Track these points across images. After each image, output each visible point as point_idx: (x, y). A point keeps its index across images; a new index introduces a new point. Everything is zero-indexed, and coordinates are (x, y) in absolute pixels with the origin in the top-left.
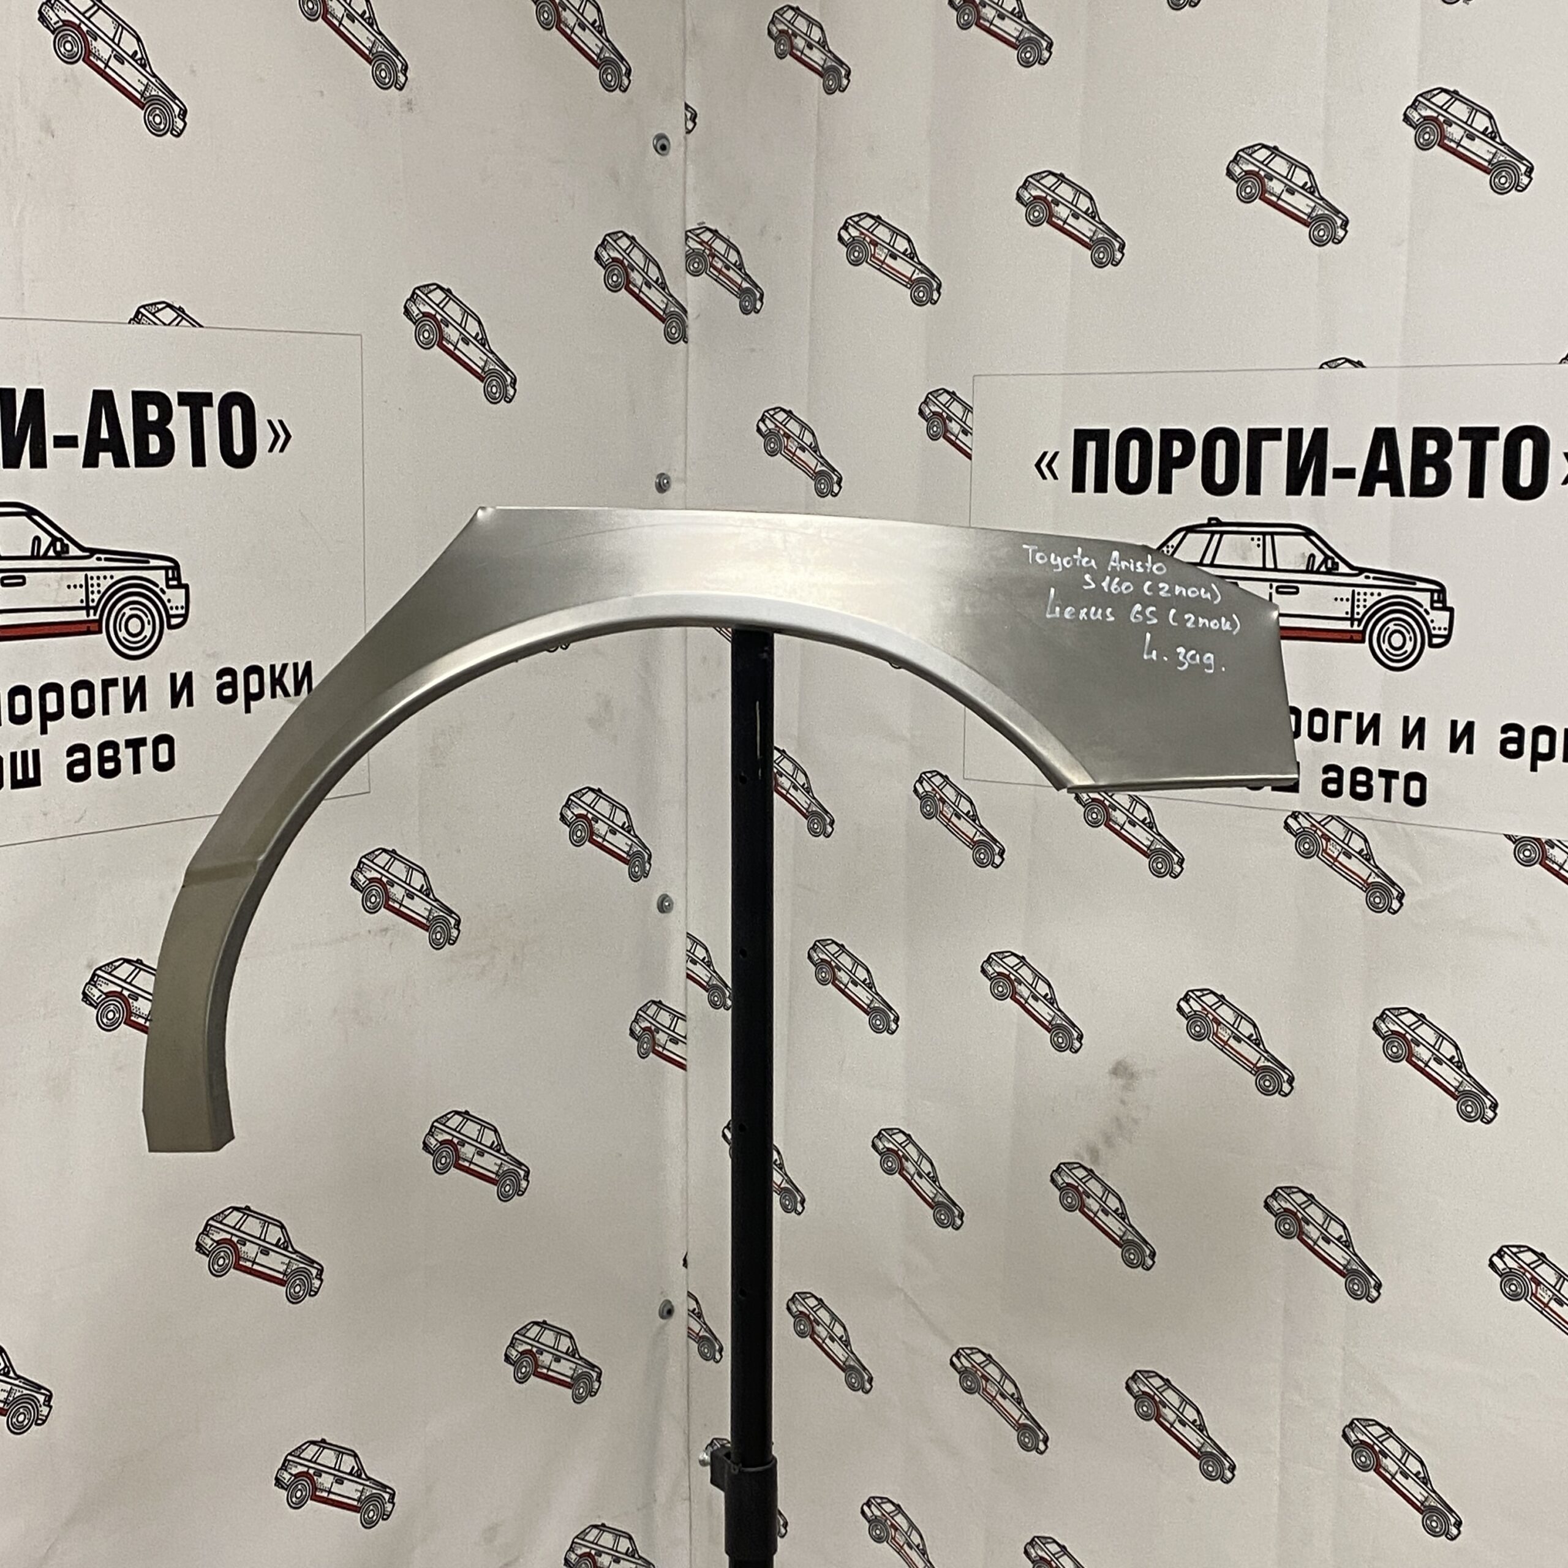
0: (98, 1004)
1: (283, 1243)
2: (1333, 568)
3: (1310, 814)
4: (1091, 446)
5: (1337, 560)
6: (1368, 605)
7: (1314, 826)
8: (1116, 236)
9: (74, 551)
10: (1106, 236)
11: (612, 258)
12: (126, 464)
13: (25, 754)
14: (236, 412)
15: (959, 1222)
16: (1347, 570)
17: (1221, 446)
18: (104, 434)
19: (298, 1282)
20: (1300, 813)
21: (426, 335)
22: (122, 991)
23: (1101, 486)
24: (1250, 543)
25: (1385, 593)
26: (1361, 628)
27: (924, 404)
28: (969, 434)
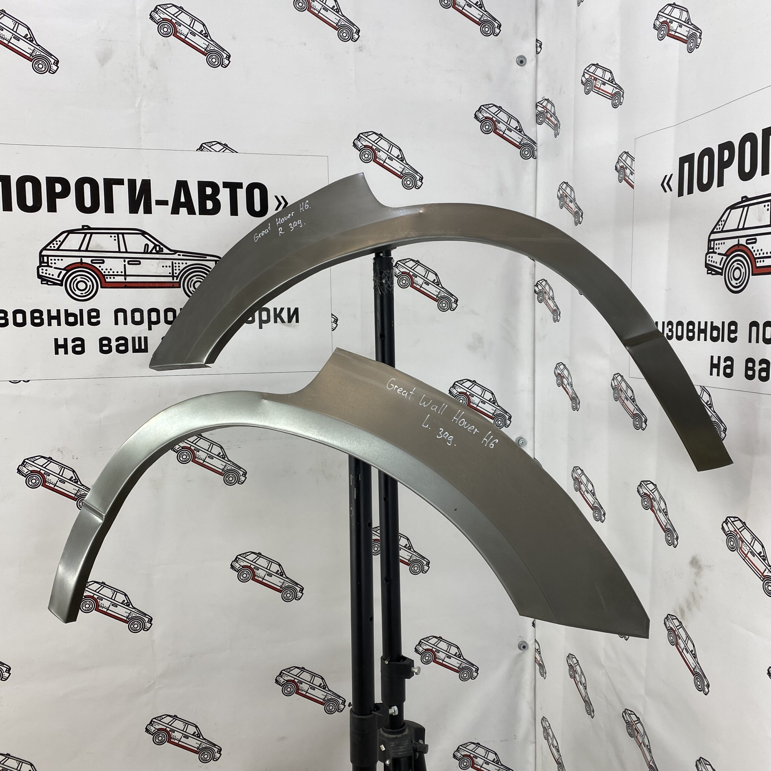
0: (178, 451)
1: (281, 573)
4: (687, 165)
8: (698, 29)
9: (165, 251)
10: (694, 32)
11: (485, 117)
12: (194, 213)
13: (140, 338)
14: (257, 192)
17: (748, 146)
18: (183, 199)
19: (289, 592)
21: (366, 156)
22: (191, 447)
23: (690, 190)
24: (763, 209)
27: (617, 163)
28: (633, 174)
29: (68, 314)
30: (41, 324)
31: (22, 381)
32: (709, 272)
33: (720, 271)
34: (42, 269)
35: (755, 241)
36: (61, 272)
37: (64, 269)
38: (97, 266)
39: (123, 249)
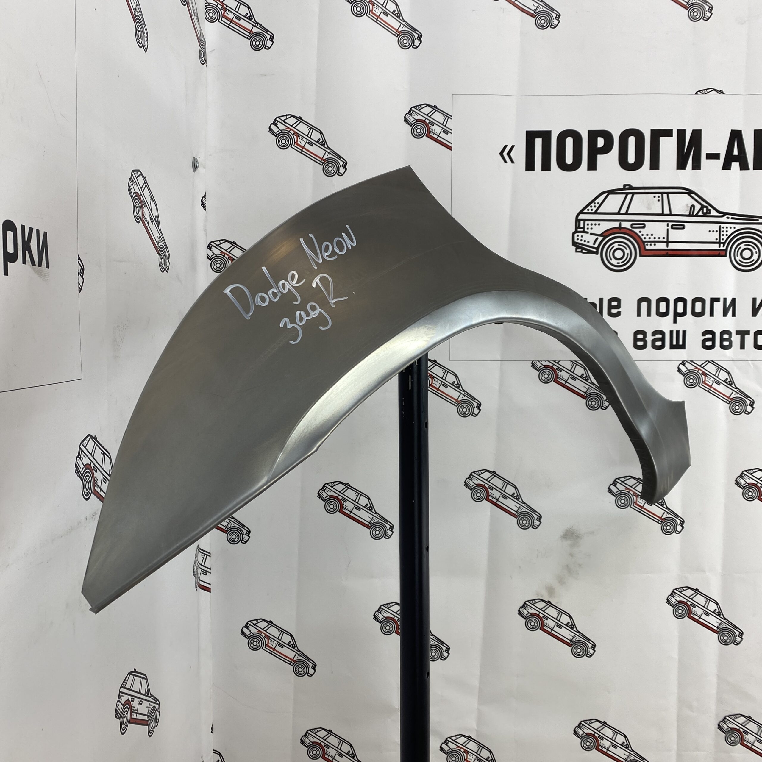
2: (707, 213)
3: (694, 361)
4: (538, 142)
5: (709, 208)
6: (729, 234)
7: (696, 368)
8: (553, 10)
10: (545, 9)
15: (445, 654)
16: (717, 214)
17: (632, 141)
20: (687, 361)
23: (546, 166)
24: (653, 199)
25: (738, 227)
26: (725, 248)
27: (408, 113)
28: (449, 133)
32: (578, 250)
33: (595, 250)
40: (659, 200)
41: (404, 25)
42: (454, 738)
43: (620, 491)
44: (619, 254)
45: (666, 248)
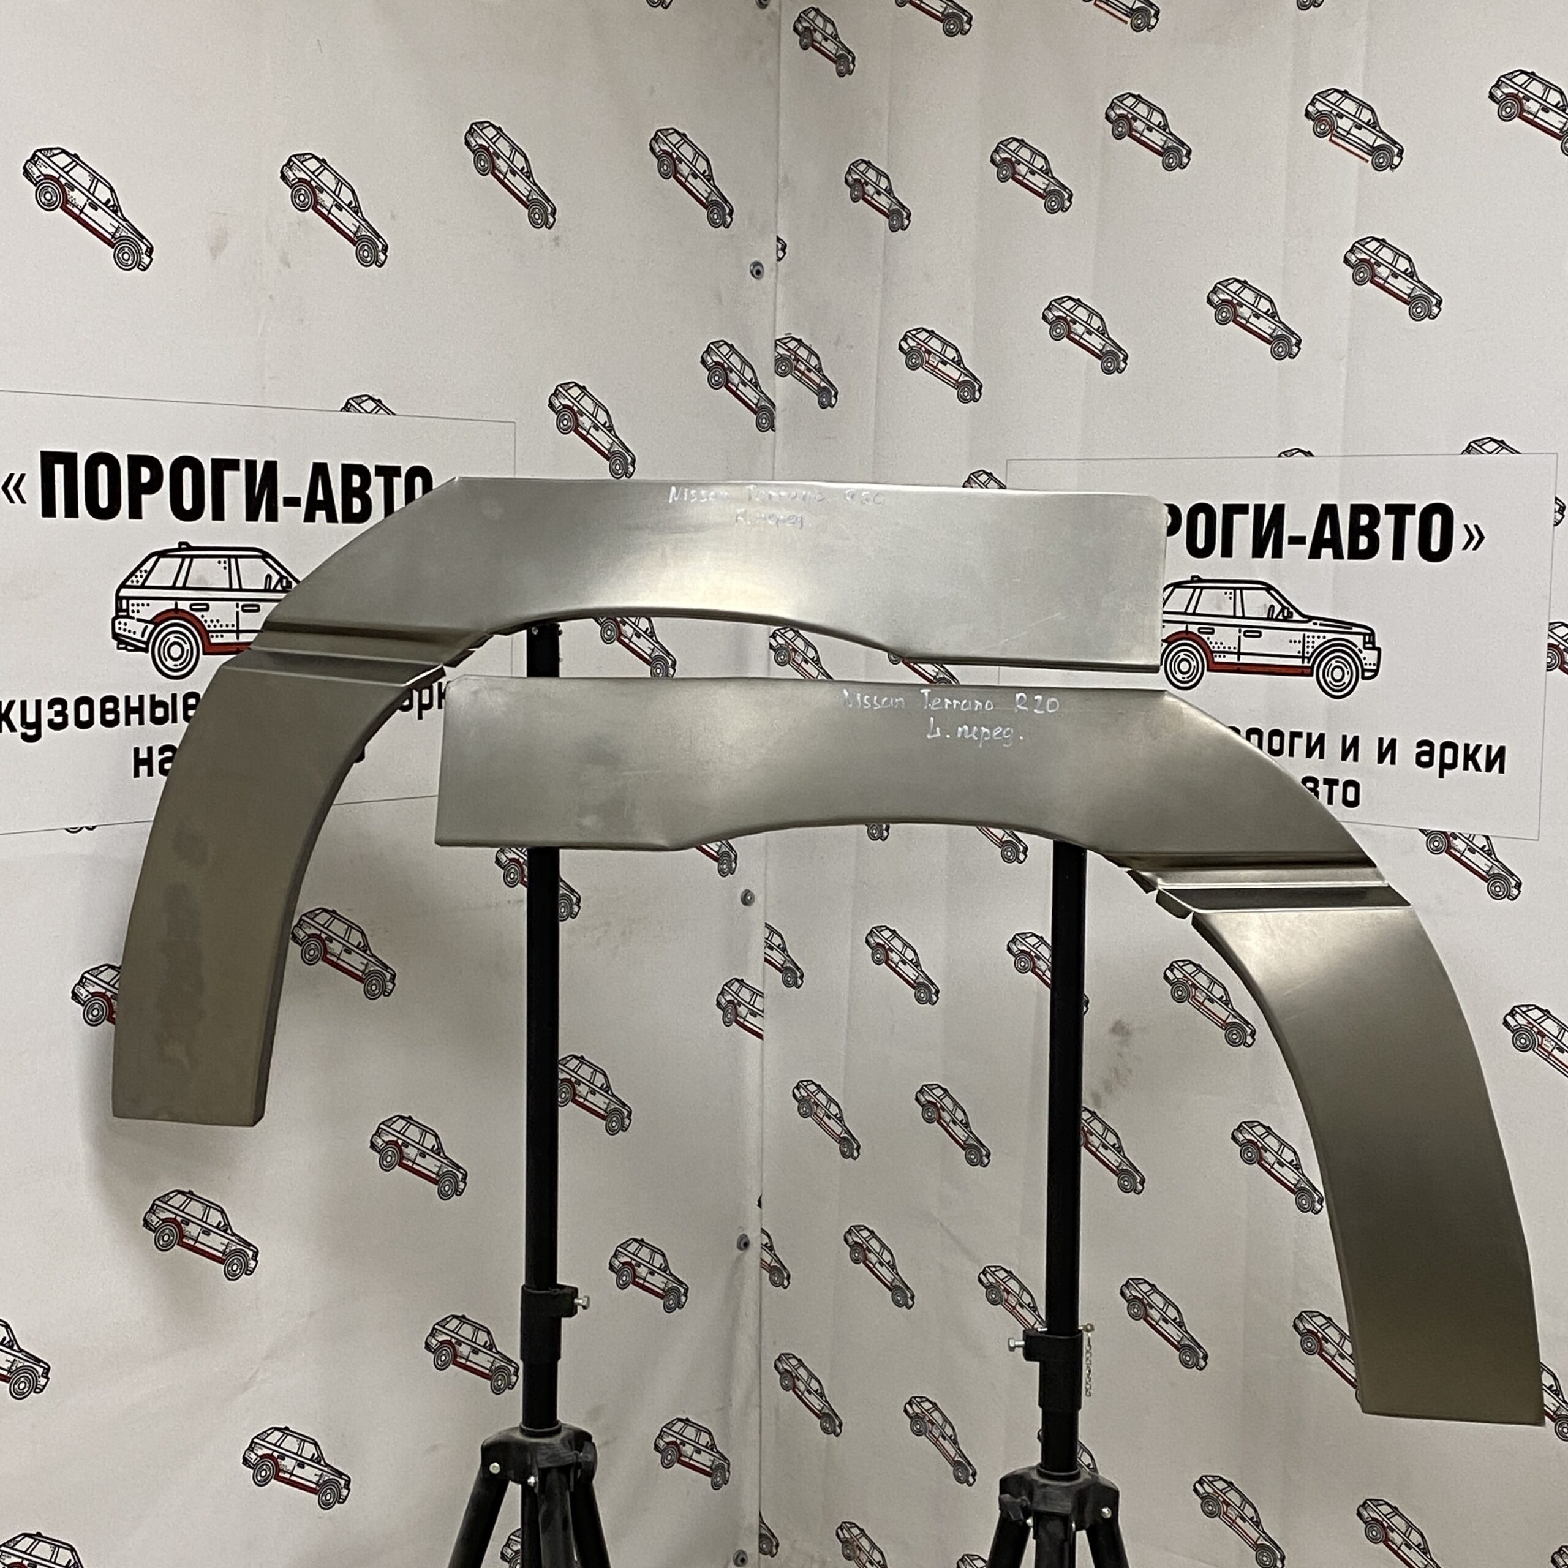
0: (301, 943)
1: (438, 1150)
2: (1288, 617)
5: (1291, 610)
6: (1316, 645)
8: (1121, 349)
10: (1113, 349)
11: (715, 362)
14: (419, 481)
15: (986, 1160)
16: (1300, 618)
17: (1202, 518)
18: (320, 496)
19: (447, 1182)
21: (565, 422)
22: (321, 934)
24: (1224, 596)
25: (1329, 636)
26: (1310, 664)
29: (155, 704)
30: (114, 723)
31: (84, 829)
34: (120, 623)
35: (1211, 631)
36: (146, 628)
37: (150, 622)
38: (198, 614)
39: (236, 586)
40: (1230, 598)
41: (964, 374)
42: (993, 1269)
43: (1178, 979)
44: (1184, 666)
45: (1236, 661)
